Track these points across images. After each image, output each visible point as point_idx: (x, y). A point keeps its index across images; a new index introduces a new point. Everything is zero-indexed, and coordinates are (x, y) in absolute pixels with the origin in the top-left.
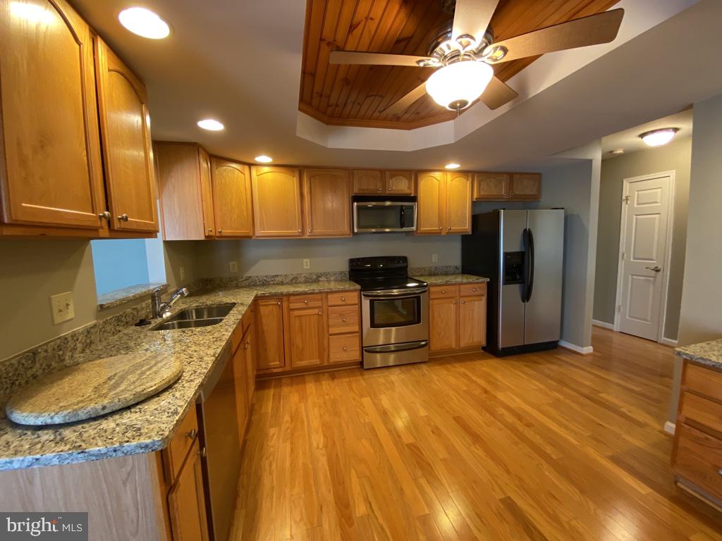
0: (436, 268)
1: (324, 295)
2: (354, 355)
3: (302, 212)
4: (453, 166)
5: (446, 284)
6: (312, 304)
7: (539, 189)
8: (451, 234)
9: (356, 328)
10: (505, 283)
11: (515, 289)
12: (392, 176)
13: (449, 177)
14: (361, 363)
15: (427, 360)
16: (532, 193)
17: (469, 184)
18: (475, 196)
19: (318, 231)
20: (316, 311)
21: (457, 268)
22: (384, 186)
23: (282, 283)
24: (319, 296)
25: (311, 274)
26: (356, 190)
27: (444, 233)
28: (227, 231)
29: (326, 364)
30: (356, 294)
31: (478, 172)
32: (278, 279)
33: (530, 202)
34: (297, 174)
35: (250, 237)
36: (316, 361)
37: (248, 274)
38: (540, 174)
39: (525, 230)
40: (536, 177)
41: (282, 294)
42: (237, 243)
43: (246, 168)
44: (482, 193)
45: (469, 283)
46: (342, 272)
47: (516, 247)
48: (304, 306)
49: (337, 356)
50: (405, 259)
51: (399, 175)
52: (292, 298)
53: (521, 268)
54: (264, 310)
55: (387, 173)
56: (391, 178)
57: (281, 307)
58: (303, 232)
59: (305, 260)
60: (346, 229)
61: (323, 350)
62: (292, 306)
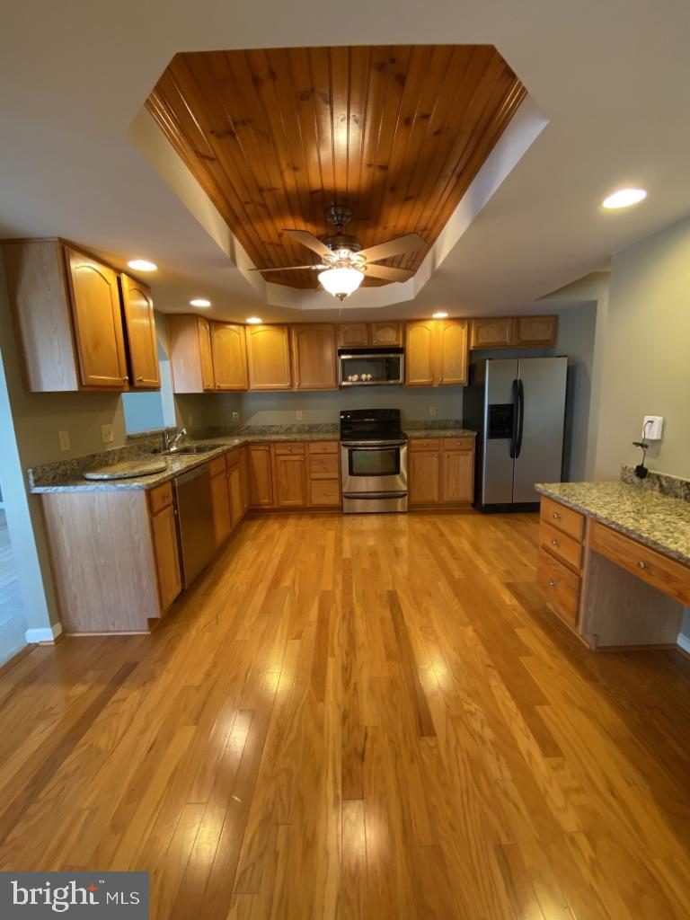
0: (433, 422)
1: (306, 443)
2: (334, 500)
3: (291, 366)
4: (441, 315)
5: (427, 437)
6: (294, 451)
7: (555, 333)
8: (446, 388)
9: (336, 476)
10: (488, 438)
11: (504, 444)
12: (379, 328)
13: (441, 326)
14: (341, 508)
15: (406, 510)
16: (545, 338)
17: (464, 332)
18: (472, 344)
19: (304, 384)
20: (299, 457)
21: (457, 422)
22: (370, 338)
23: (277, 433)
24: (302, 445)
25: (303, 425)
26: (341, 345)
27: (436, 385)
28: (224, 386)
29: (309, 505)
30: (336, 444)
31: (476, 319)
32: (274, 429)
33: (545, 349)
34: (286, 330)
35: (246, 390)
36: (299, 502)
37: (248, 424)
38: (556, 317)
39: (515, 382)
40: (553, 320)
41: (269, 441)
42: (239, 395)
43: (242, 328)
44: (481, 341)
45: (452, 437)
46: (333, 425)
47: (505, 399)
48: (289, 452)
49: (318, 499)
50: (397, 412)
51: (386, 327)
52: (278, 445)
53: (507, 422)
54: (255, 454)
55: (374, 325)
56: (378, 330)
57: (269, 452)
58: (292, 385)
59: (298, 412)
60: (332, 382)
61: (305, 493)
62: (278, 452)
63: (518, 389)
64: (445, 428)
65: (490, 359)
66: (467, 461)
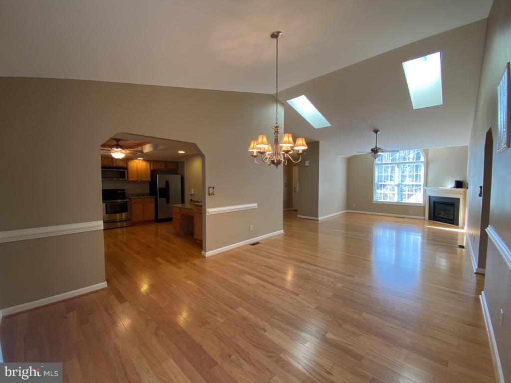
0: (139, 193)
4: (141, 159)
5: (138, 198)
7: (177, 167)
8: (143, 182)
10: (159, 197)
11: (164, 199)
13: (141, 162)
16: (175, 169)
17: (149, 164)
18: (152, 168)
21: (148, 194)
22: (113, 163)
27: (140, 181)
31: (153, 161)
33: (174, 172)
38: (177, 163)
39: (166, 181)
44: (155, 168)
45: (147, 198)
47: (164, 186)
50: (124, 190)
53: (165, 193)
55: (114, 159)
56: (116, 161)
63: (167, 183)
64: (144, 196)
65: (158, 174)
66: (152, 206)
